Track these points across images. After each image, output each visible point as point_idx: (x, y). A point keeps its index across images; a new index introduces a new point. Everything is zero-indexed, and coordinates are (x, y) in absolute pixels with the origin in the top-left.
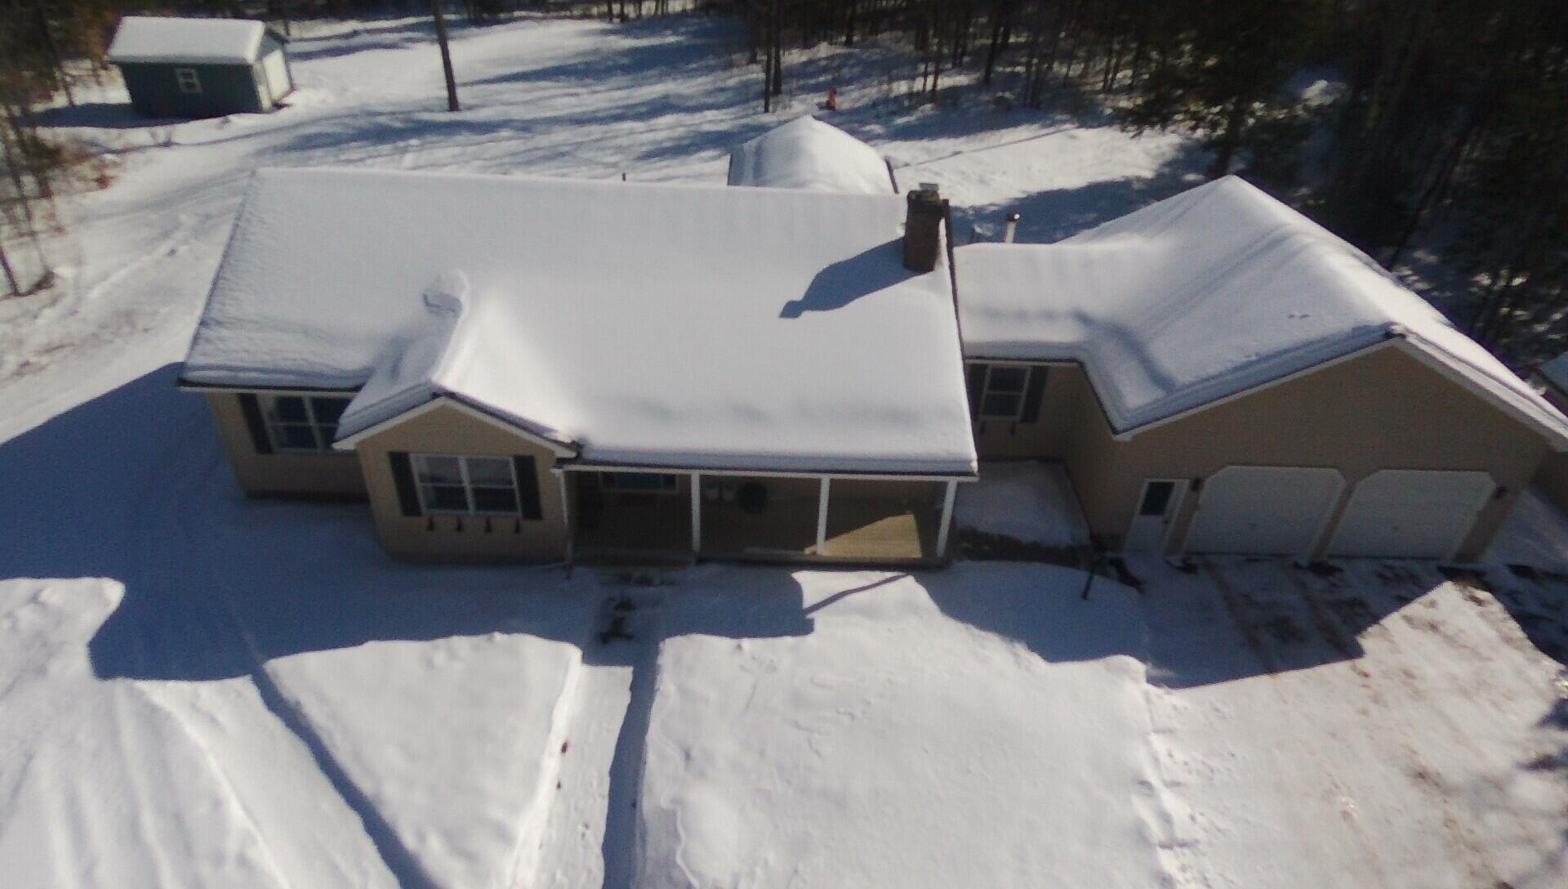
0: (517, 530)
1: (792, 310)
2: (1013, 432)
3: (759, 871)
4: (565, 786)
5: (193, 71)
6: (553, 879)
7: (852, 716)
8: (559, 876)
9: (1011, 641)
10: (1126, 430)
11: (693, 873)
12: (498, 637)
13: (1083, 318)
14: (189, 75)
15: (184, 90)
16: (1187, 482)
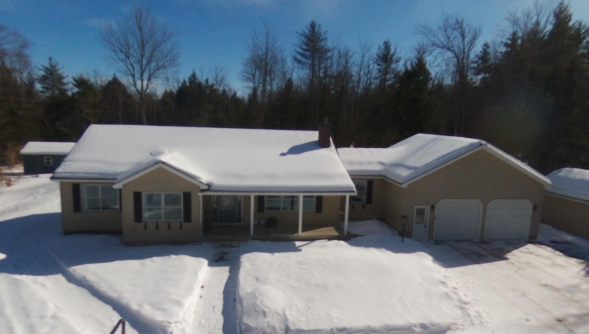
0: (181, 227)
1: (283, 154)
2: (364, 207)
3: (294, 308)
4: (203, 296)
5: (51, 158)
6: (200, 322)
7: (323, 265)
8: (203, 322)
9: (379, 248)
10: (404, 183)
11: (265, 307)
12: (173, 256)
13: (382, 164)
14: (49, 159)
15: (45, 164)
16: (429, 207)
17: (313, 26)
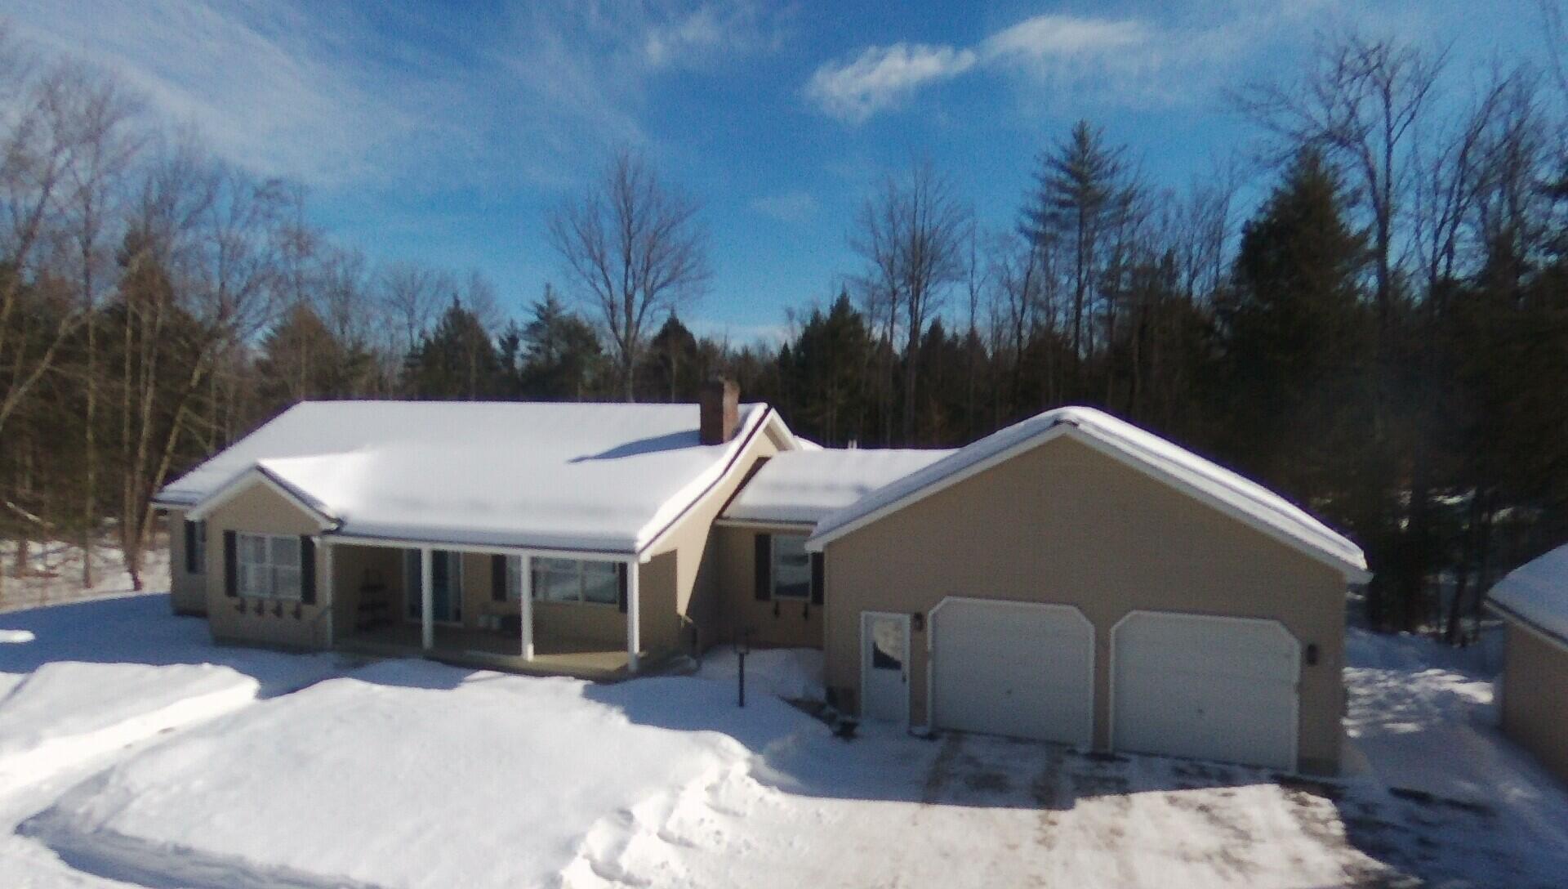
0: (298, 613)
2: (805, 614)
16: (907, 619)
17: (1081, 138)
